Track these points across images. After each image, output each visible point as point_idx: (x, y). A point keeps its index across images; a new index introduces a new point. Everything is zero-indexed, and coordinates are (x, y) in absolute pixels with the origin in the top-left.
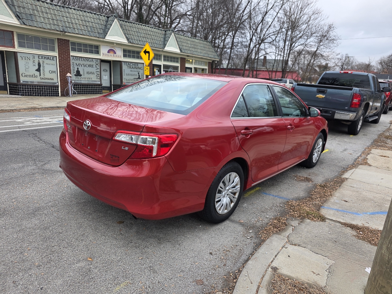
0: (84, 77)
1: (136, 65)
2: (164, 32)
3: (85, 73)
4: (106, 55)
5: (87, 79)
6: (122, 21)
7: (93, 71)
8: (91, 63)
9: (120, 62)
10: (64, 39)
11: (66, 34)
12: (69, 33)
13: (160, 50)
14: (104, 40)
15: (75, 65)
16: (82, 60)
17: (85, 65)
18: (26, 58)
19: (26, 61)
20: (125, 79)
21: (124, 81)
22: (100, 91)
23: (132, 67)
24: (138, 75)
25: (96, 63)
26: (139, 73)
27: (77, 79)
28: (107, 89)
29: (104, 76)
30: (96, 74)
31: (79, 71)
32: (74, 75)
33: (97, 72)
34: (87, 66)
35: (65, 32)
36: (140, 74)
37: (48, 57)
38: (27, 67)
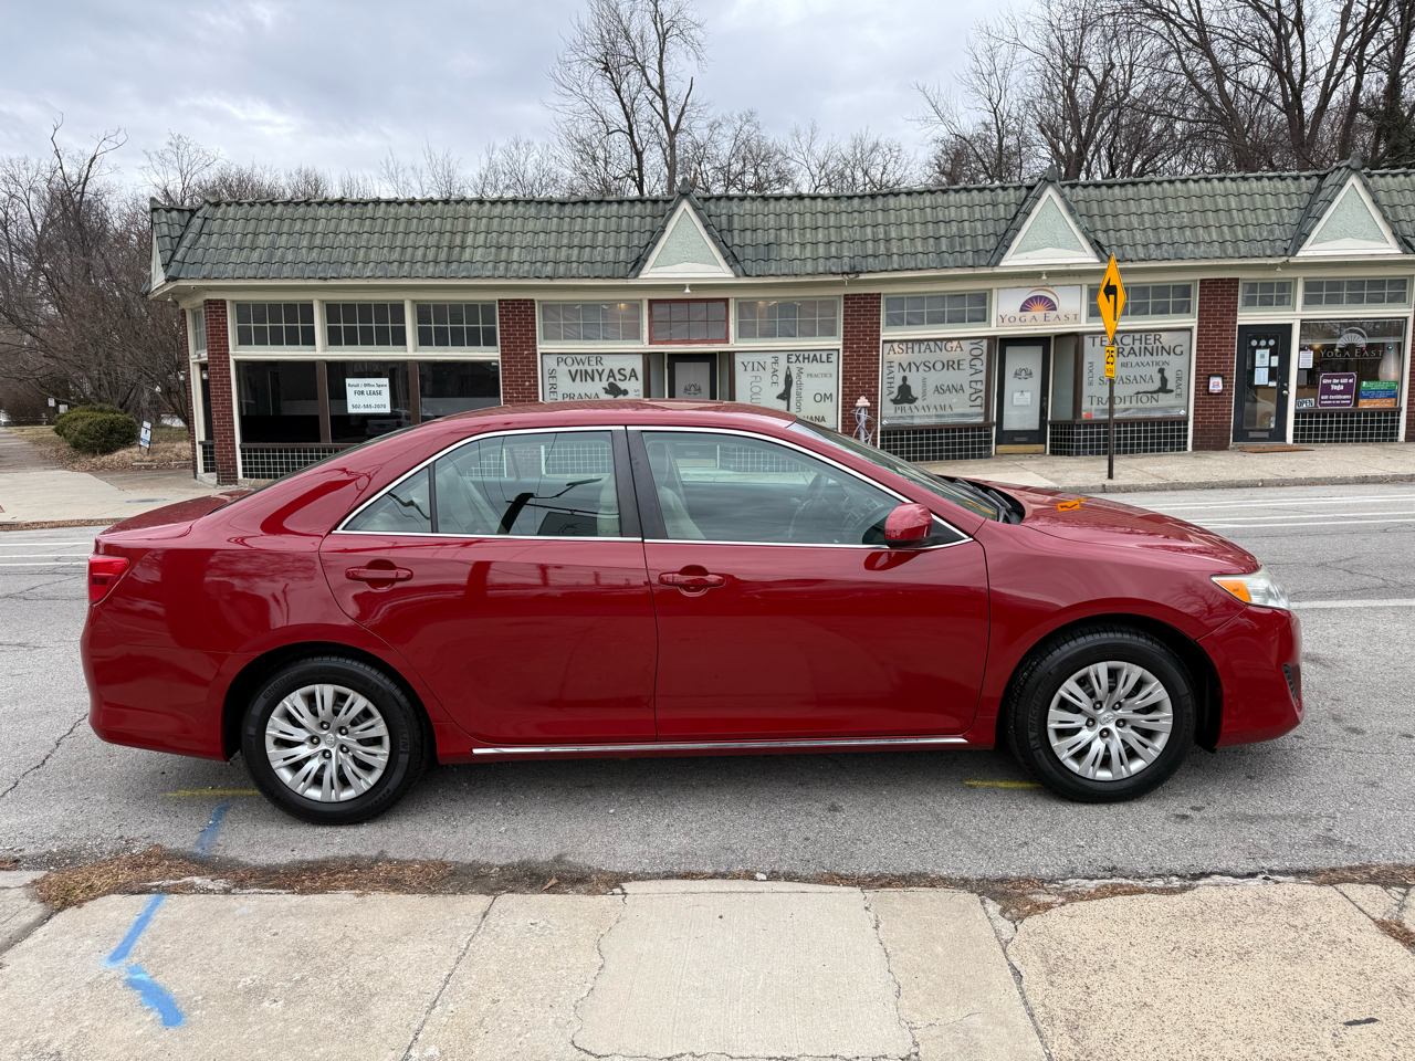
0: (925, 403)
1: (1152, 341)
2: (1315, 181)
3: (930, 389)
4: (1012, 319)
5: (933, 412)
6: (1091, 187)
7: (957, 383)
8: (955, 355)
9: (1077, 337)
10: (865, 294)
11: (862, 277)
12: (869, 272)
13: (1271, 261)
14: (997, 270)
15: (896, 369)
16: (923, 348)
17: (931, 366)
18: (756, 364)
19: (755, 373)
20: (1095, 400)
21: (1085, 405)
22: (980, 449)
23: (1127, 349)
24: (1157, 377)
25: (974, 352)
26: (1161, 371)
27: (899, 412)
28: (1024, 439)
29: (1017, 395)
30: (968, 391)
31: (909, 387)
32: (892, 400)
33: (973, 384)
34: (939, 366)
35: (858, 273)
36: (1166, 374)
37: (813, 356)
38: (756, 390)
